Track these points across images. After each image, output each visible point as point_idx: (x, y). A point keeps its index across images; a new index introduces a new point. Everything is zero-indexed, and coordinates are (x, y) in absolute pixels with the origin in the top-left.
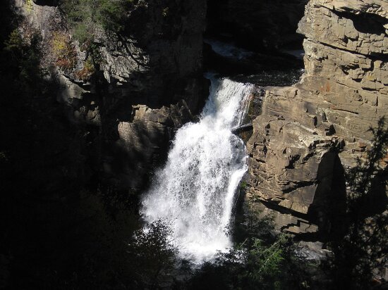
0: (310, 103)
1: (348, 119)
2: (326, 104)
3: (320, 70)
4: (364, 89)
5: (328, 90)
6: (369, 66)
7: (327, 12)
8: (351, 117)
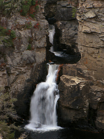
0: (81, 69)
1: (93, 73)
2: (86, 69)
3: (84, 56)
4: (98, 61)
5: (87, 63)
6: (98, 52)
7: (83, 34)
8: (94, 72)
